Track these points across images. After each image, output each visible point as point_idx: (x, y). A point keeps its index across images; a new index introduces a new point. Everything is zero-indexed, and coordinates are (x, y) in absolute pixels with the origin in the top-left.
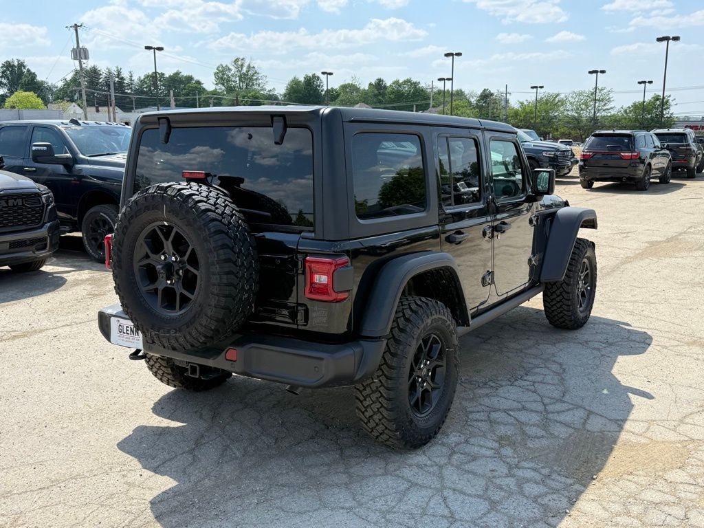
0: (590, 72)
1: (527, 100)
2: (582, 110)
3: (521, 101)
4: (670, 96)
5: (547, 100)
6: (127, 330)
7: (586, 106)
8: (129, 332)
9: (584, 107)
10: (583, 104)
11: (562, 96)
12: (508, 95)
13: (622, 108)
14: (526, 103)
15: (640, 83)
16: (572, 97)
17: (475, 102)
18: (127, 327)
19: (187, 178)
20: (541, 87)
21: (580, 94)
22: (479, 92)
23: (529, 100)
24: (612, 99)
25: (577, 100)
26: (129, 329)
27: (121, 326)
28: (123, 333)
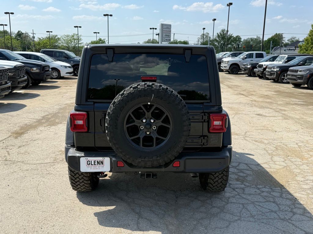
0: (75, 27)
1: (42, 37)
2: (69, 43)
3: (39, 37)
4: (105, 39)
5: (51, 38)
6: (94, 163)
7: (71, 41)
8: (96, 164)
9: (70, 42)
10: (69, 40)
11: (59, 36)
12: (34, 34)
13: (87, 43)
14: (42, 39)
15: (94, 33)
16: (64, 37)
17: (14, 37)
18: (94, 161)
19: (143, 80)
20: (51, 32)
21: (68, 36)
22: (16, 32)
23: (43, 37)
24: (82, 39)
25: (66, 38)
26: (96, 162)
27: (90, 161)
28: (91, 165)
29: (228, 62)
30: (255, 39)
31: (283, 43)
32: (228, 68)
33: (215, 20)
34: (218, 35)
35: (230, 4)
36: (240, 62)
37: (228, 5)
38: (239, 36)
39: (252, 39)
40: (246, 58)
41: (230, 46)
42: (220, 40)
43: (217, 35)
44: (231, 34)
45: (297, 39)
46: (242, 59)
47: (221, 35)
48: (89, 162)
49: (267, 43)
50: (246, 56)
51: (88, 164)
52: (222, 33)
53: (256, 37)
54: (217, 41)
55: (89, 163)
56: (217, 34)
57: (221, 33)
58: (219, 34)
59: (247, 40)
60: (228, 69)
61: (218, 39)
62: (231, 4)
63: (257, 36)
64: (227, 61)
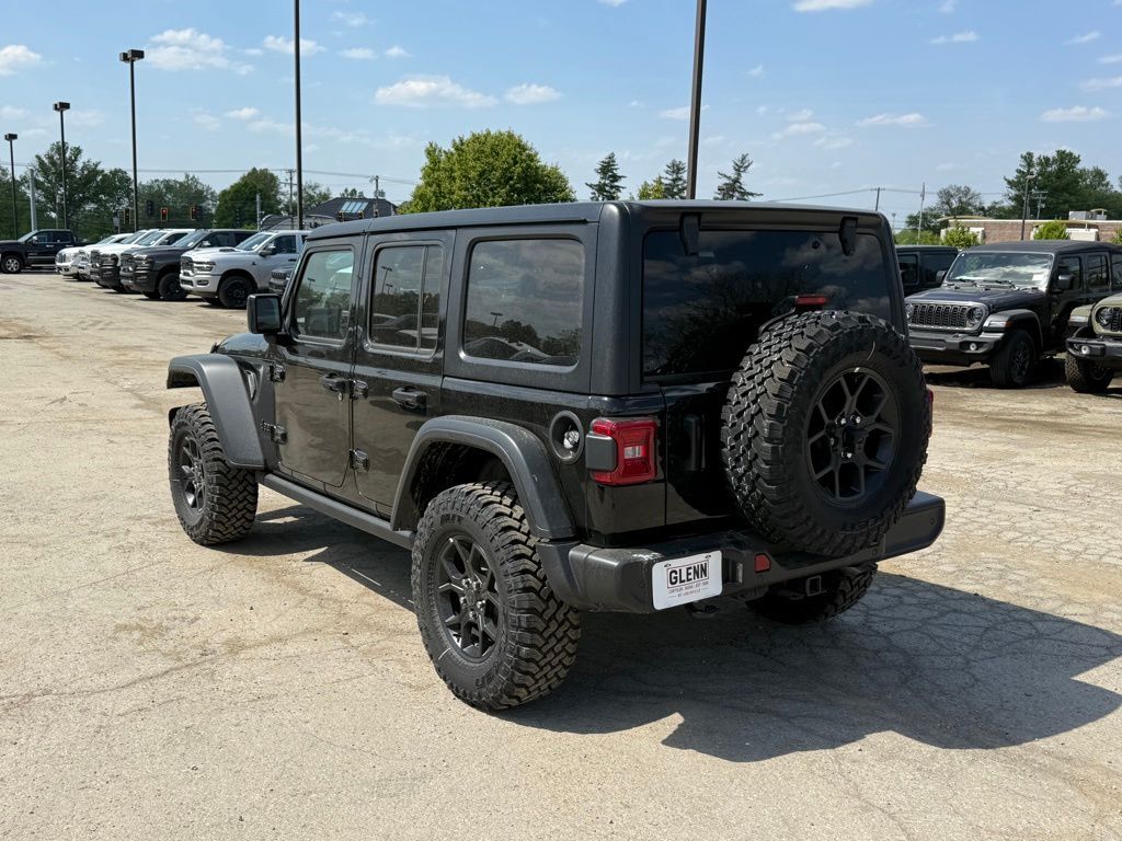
8: (692, 576)
18: (687, 569)
26: (691, 571)
27: (676, 572)
28: (681, 582)
29: (212, 263)
30: (181, 183)
31: (279, 202)
32: (212, 287)
33: (64, 106)
34: (41, 163)
35: (133, 56)
36: (254, 264)
37: (125, 57)
38: (120, 171)
39: (169, 186)
40: (274, 252)
41: (90, 207)
42: (50, 182)
43: (36, 164)
44: (94, 161)
45: (323, 190)
46: (261, 255)
47: (53, 163)
48: (674, 575)
49: (232, 200)
50: (272, 246)
51: (672, 583)
52: (56, 157)
53: (181, 179)
54: (38, 185)
55: (674, 578)
56: (36, 159)
57: (50, 158)
58: (46, 161)
59: (151, 187)
60: (214, 289)
61: (41, 179)
62: (139, 54)
63: (187, 176)
64: (208, 263)
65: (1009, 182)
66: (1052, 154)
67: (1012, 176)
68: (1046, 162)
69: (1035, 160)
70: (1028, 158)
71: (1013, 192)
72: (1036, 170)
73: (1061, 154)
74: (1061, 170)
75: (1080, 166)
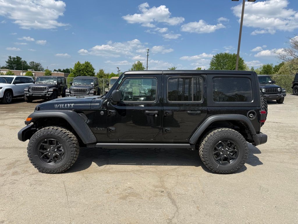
65: (6, 62)
66: (15, 57)
67: (7, 61)
68: (14, 58)
69: (12, 57)
70: (10, 57)
71: (8, 64)
72: (12, 60)
73: (17, 57)
74: (18, 60)
75: (21, 60)
